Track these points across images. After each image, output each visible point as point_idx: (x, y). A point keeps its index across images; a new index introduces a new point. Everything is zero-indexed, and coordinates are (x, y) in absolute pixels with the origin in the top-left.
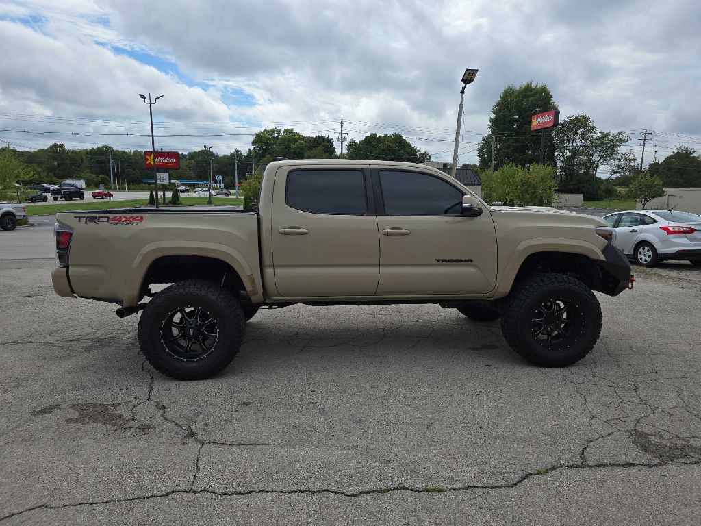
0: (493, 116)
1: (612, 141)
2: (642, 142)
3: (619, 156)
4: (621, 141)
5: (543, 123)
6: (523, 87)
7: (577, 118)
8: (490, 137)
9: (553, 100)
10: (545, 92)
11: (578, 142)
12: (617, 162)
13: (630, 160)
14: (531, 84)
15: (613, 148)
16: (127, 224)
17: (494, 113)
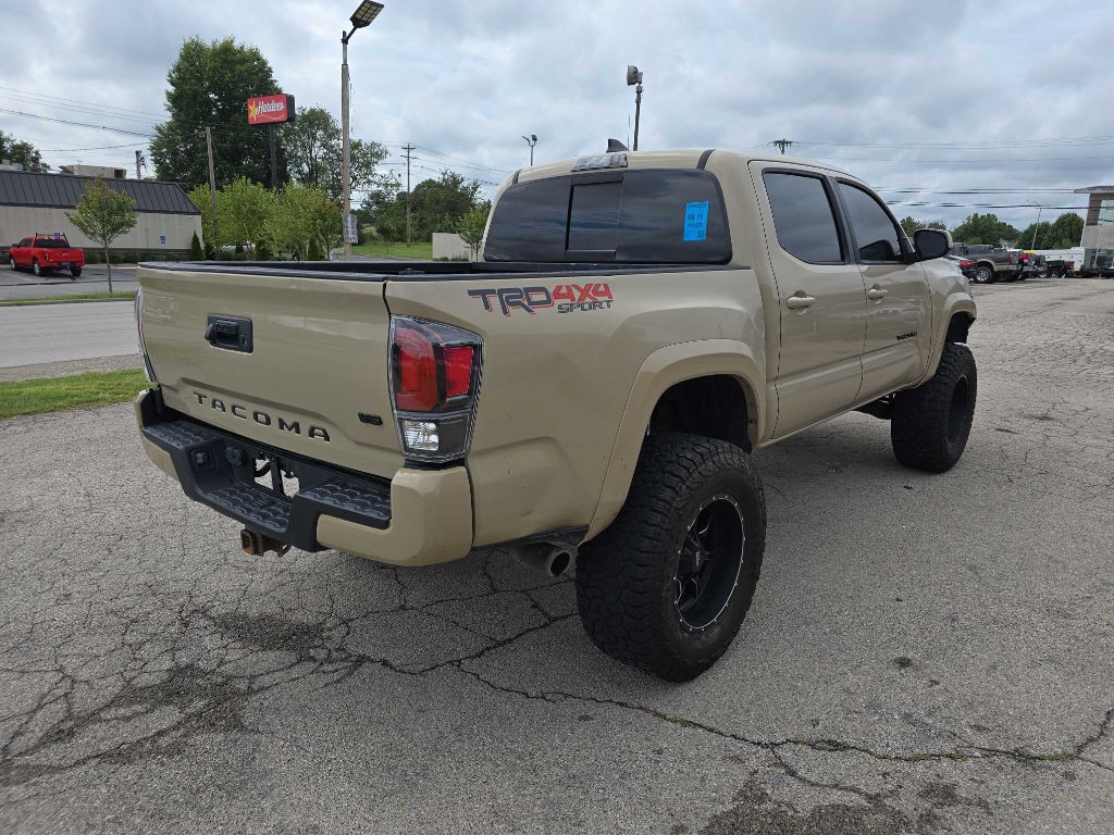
0: (171, 89)
1: (365, 155)
2: (406, 160)
3: (376, 179)
4: (379, 156)
5: (267, 113)
6: (218, 44)
7: (312, 112)
8: (170, 127)
9: (274, 76)
10: (259, 59)
11: (319, 152)
12: (374, 188)
13: (392, 185)
14: (232, 41)
15: (368, 165)
16: (593, 306)
17: (172, 84)
